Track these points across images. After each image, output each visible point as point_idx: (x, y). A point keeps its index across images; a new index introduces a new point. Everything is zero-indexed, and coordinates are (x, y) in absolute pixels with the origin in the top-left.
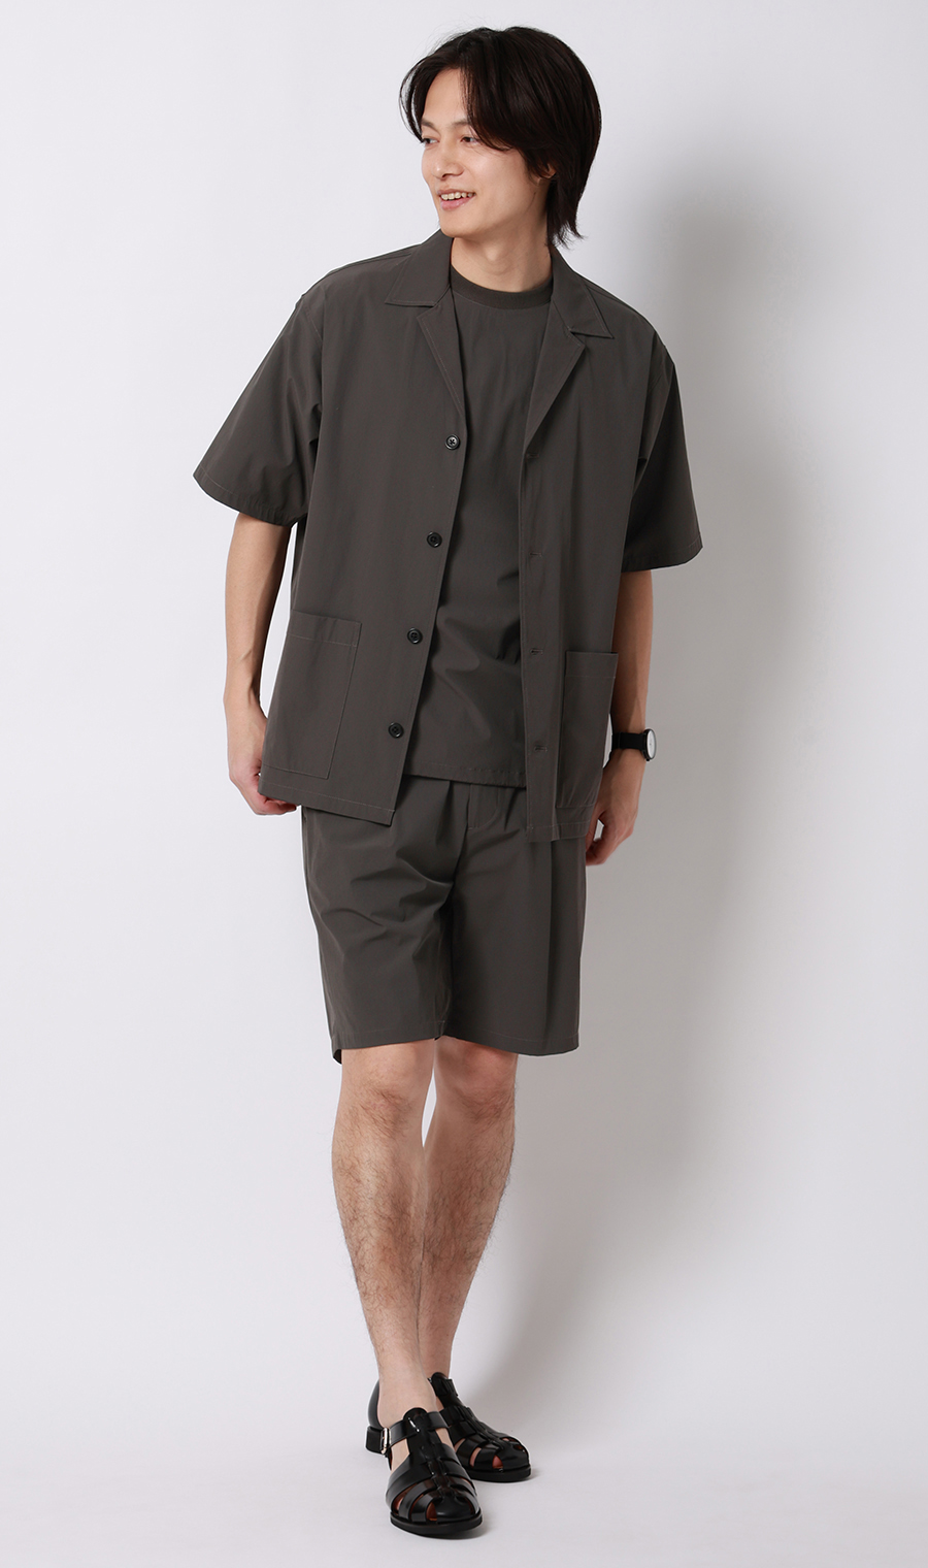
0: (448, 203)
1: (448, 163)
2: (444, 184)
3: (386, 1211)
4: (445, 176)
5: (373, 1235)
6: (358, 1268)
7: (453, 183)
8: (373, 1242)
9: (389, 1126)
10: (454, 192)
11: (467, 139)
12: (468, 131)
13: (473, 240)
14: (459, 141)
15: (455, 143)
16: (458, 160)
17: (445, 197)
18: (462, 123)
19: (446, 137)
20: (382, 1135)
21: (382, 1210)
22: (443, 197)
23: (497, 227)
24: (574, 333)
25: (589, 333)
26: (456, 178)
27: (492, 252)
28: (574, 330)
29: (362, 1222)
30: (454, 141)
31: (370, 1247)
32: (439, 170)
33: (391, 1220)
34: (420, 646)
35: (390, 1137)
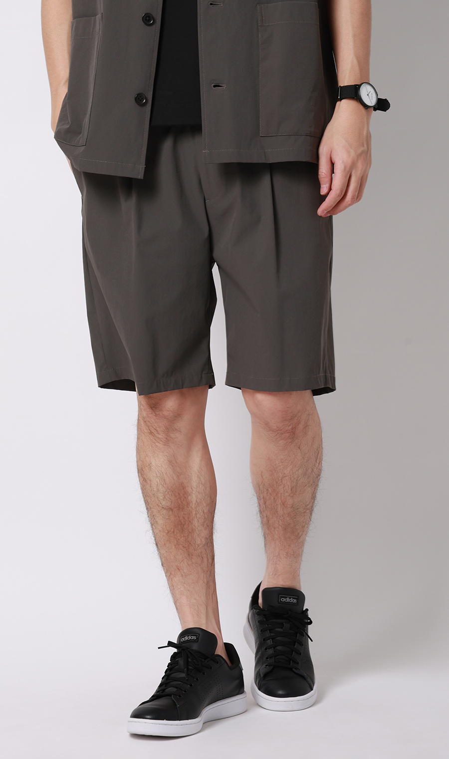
33: (171, 509)
34: (154, 27)
35: (165, 445)
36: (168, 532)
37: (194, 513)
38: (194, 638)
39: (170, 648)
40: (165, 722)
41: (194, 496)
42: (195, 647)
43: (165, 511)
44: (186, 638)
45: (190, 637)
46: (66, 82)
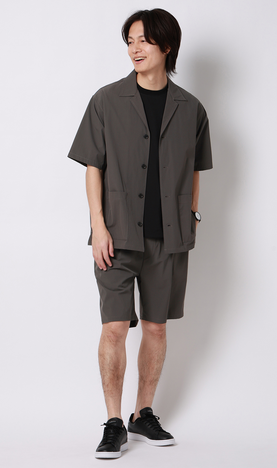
0: (137, 62)
1: (137, 49)
2: (136, 55)
3: (112, 368)
4: (136, 52)
5: (108, 375)
6: (103, 384)
7: (139, 54)
8: (107, 377)
9: (114, 343)
10: (139, 57)
11: (143, 41)
12: (144, 39)
13: (144, 73)
14: (140, 42)
15: (139, 43)
16: (140, 48)
17: (136, 59)
18: (142, 36)
19: (136, 41)
20: (112, 346)
21: (111, 368)
22: (135, 60)
23: (153, 69)
24: (175, 100)
25: (179, 100)
26: (140, 53)
27: (150, 77)
28: (175, 99)
29: (105, 371)
30: (139, 42)
31: (107, 378)
32: (135, 51)
33: (113, 371)
34: (143, 199)
35: (115, 346)
36: (111, 379)
37: (120, 373)
38: (115, 421)
39: (104, 425)
40: (112, 452)
41: (121, 367)
42: (115, 425)
43: (111, 371)
44: (112, 422)
45: (113, 421)
46: (101, 211)
